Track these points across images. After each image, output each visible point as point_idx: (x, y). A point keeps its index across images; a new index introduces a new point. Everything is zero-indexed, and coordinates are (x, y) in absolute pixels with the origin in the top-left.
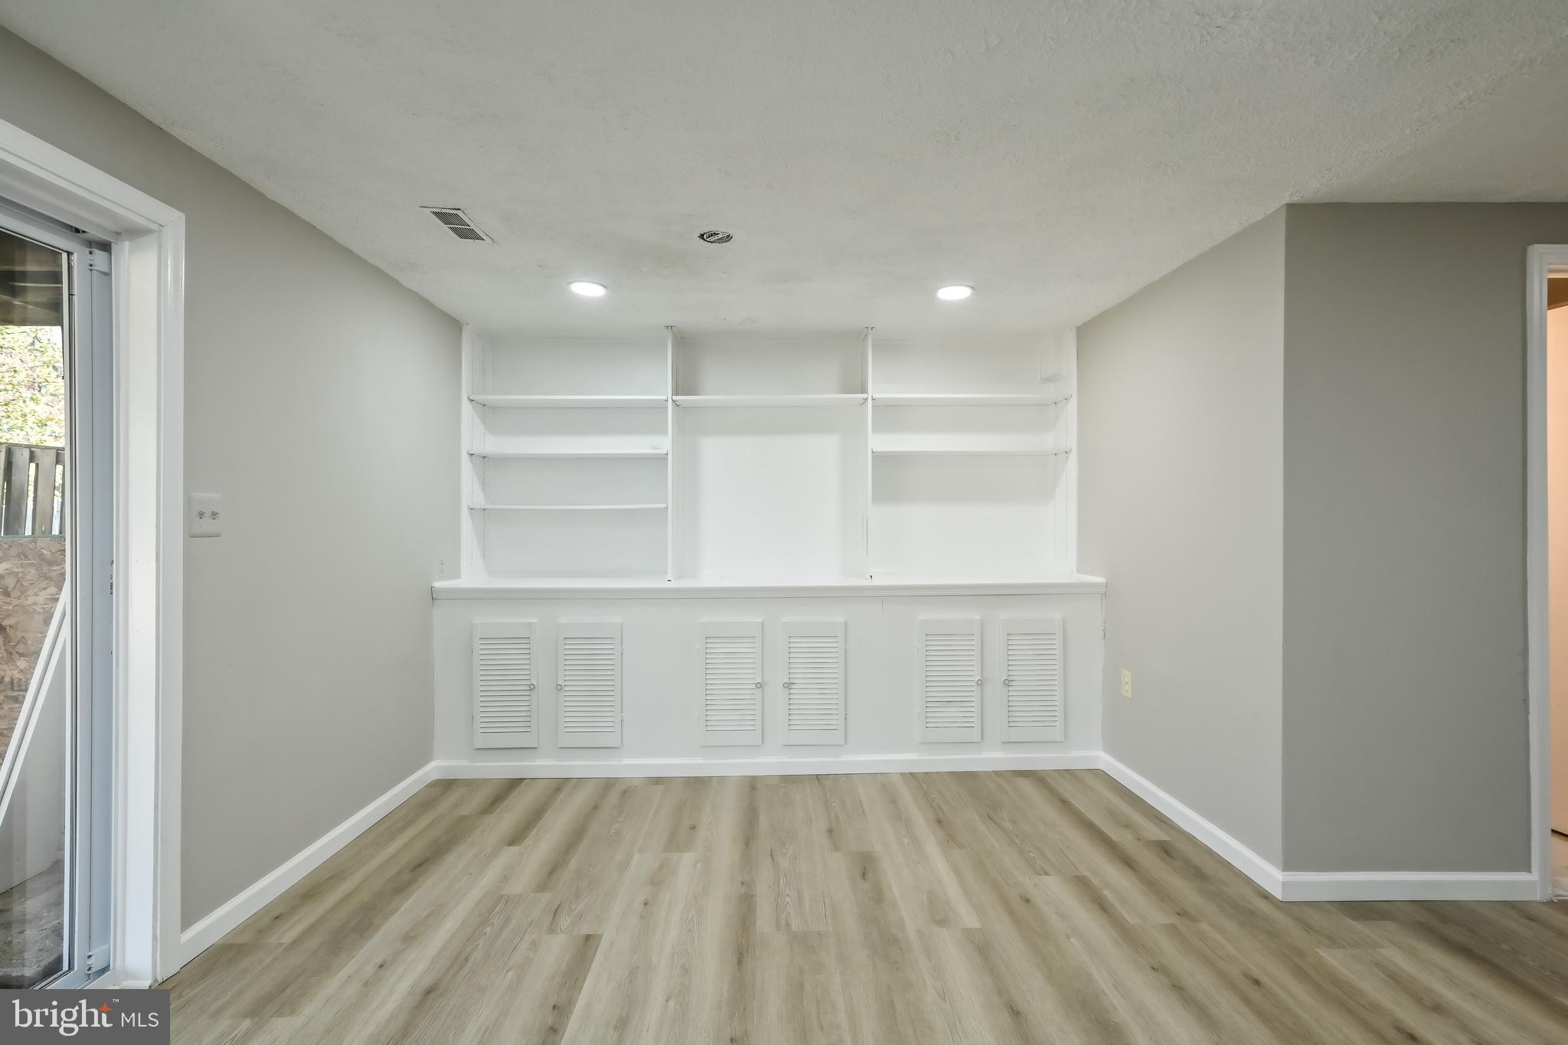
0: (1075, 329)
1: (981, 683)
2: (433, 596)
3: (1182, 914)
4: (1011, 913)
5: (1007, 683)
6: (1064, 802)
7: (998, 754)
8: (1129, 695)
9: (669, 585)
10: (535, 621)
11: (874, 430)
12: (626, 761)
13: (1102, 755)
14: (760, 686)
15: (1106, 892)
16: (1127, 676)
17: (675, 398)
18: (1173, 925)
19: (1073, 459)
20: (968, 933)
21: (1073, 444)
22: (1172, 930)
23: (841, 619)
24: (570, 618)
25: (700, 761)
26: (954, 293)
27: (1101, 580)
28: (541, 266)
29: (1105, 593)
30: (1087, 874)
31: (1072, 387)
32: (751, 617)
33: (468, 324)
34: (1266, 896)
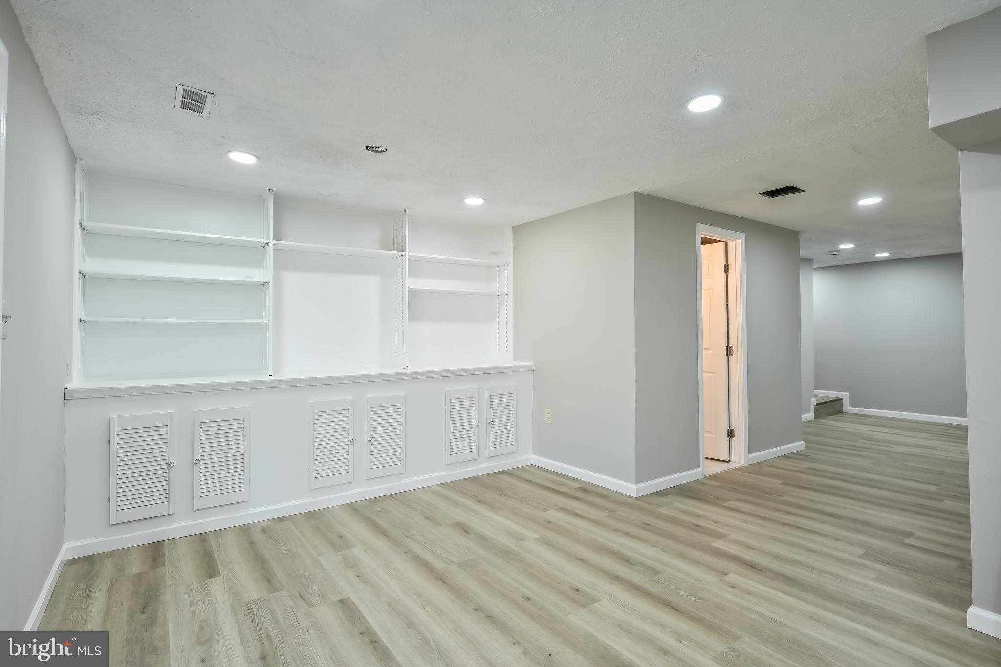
0: (511, 229)
1: (478, 425)
2: (66, 396)
3: (608, 510)
4: (547, 528)
5: (491, 424)
6: (529, 481)
7: (486, 465)
8: (550, 422)
9: (271, 378)
10: (173, 411)
11: (409, 276)
12: (252, 511)
13: (533, 456)
14: (353, 442)
15: (576, 511)
16: (548, 411)
17: (275, 242)
18: (608, 515)
19: (511, 298)
20: (537, 540)
21: (510, 289)
22: (609, 516)
23: (403, 394)
24: (201, 406)
25: (310, 500)
26: (474, 201)
27: (531, 363)
28: (224, 137)
29: (534, 370)
30: (563, 506)
31: (511, 260)
32: (346, 396)
33: (81, 159)
34: (630, 497)
